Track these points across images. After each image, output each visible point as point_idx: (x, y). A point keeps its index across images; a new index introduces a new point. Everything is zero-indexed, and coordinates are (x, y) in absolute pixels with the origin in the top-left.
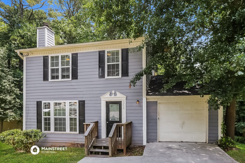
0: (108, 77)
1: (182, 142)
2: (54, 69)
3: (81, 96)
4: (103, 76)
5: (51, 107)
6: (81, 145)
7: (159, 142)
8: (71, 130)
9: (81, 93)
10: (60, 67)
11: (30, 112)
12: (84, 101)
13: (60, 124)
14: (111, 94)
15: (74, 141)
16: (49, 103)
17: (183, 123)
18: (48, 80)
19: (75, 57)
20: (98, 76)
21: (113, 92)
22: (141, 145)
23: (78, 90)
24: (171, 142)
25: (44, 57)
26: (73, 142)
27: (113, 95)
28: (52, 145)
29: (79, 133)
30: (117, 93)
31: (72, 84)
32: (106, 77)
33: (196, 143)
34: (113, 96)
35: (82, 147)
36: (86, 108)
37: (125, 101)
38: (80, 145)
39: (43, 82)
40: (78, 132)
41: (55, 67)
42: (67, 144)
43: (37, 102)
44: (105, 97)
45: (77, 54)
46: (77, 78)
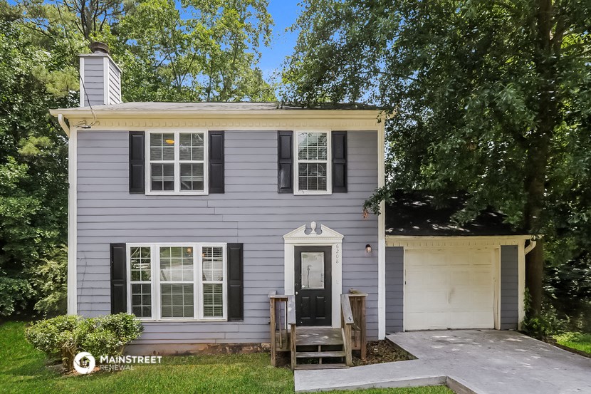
0: (301, 193)
1: (449, 329)
2: (160, 165)
3: (234, 232)
4: (288, 188)
5: (151, 258)
6: (232, 348)
7: (406, 331)
8: (207, 312)
9: (235, 225)
10: (177, 162)
11: (88, 270)
12: (242, 245)
13: (177, 300)
14: (307, 231)
15: (216, 339)
16: (148, 250)
17: (452, 292)
18: (143, 191)
19: (217, 140)
20: (276, 188)
21: (313, 225)
22: (375, 340)
23: (226, 218)
24: (429, 330)
25: (132, 134)
26: (213, 342)
27: (313, 231)
28: (155, 352)
29: (229, 320)
30: (323, 228)
31: (211, 204)
32: (297, 191)
33: (479, 330)
34: (313, 234)
35: (234, 352)
36: (246, 262)
37: (340, 245)
38: (230, 347)
39: (128, 195)
40: (225, 317)
41: (162, 162)
42: (196, 346)
43: (112, 246)
44: (294, 236)
45: (222, 133)
46: (222, 191)
